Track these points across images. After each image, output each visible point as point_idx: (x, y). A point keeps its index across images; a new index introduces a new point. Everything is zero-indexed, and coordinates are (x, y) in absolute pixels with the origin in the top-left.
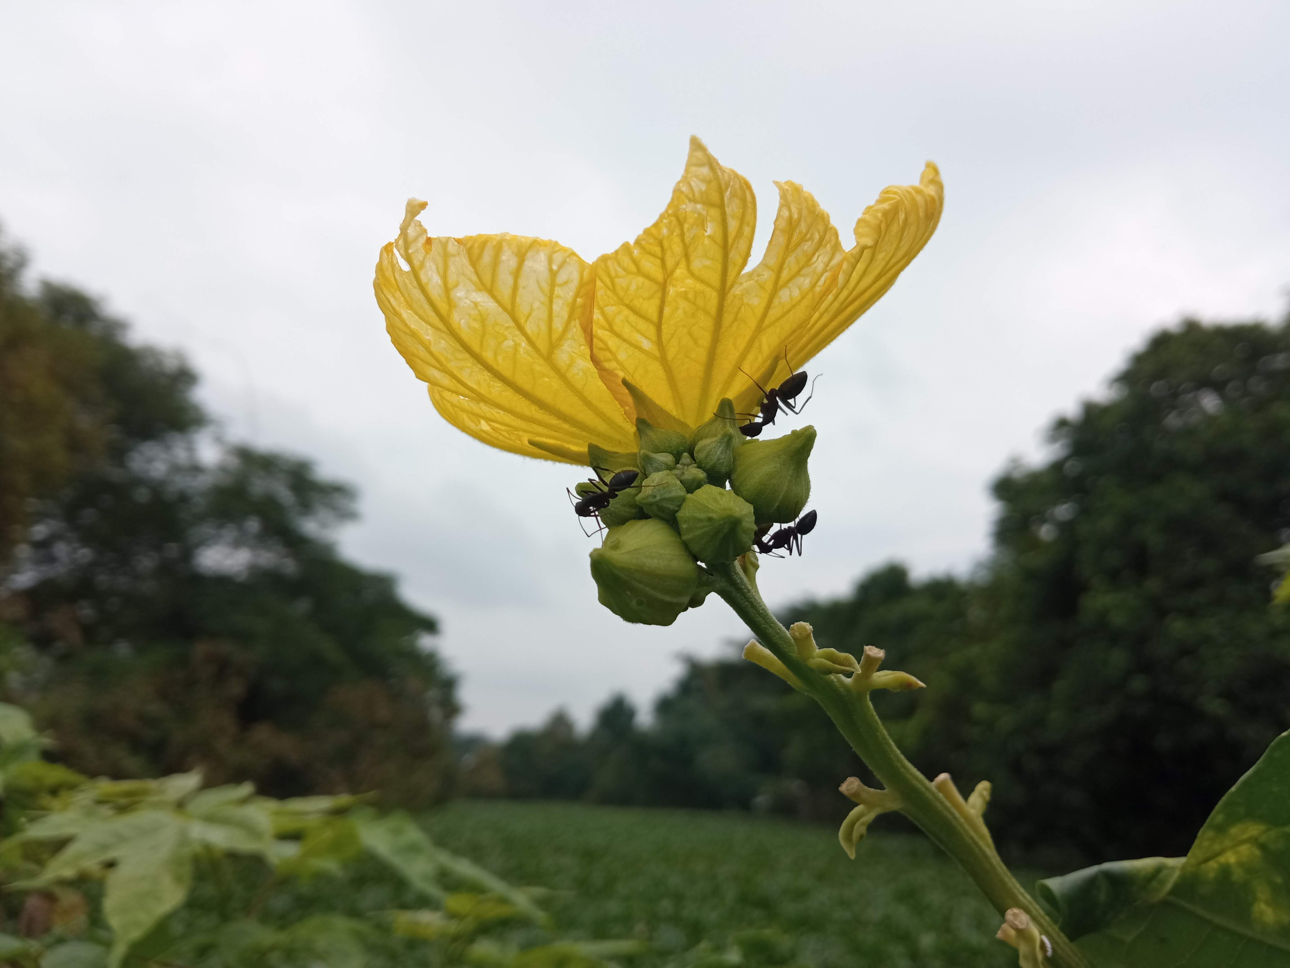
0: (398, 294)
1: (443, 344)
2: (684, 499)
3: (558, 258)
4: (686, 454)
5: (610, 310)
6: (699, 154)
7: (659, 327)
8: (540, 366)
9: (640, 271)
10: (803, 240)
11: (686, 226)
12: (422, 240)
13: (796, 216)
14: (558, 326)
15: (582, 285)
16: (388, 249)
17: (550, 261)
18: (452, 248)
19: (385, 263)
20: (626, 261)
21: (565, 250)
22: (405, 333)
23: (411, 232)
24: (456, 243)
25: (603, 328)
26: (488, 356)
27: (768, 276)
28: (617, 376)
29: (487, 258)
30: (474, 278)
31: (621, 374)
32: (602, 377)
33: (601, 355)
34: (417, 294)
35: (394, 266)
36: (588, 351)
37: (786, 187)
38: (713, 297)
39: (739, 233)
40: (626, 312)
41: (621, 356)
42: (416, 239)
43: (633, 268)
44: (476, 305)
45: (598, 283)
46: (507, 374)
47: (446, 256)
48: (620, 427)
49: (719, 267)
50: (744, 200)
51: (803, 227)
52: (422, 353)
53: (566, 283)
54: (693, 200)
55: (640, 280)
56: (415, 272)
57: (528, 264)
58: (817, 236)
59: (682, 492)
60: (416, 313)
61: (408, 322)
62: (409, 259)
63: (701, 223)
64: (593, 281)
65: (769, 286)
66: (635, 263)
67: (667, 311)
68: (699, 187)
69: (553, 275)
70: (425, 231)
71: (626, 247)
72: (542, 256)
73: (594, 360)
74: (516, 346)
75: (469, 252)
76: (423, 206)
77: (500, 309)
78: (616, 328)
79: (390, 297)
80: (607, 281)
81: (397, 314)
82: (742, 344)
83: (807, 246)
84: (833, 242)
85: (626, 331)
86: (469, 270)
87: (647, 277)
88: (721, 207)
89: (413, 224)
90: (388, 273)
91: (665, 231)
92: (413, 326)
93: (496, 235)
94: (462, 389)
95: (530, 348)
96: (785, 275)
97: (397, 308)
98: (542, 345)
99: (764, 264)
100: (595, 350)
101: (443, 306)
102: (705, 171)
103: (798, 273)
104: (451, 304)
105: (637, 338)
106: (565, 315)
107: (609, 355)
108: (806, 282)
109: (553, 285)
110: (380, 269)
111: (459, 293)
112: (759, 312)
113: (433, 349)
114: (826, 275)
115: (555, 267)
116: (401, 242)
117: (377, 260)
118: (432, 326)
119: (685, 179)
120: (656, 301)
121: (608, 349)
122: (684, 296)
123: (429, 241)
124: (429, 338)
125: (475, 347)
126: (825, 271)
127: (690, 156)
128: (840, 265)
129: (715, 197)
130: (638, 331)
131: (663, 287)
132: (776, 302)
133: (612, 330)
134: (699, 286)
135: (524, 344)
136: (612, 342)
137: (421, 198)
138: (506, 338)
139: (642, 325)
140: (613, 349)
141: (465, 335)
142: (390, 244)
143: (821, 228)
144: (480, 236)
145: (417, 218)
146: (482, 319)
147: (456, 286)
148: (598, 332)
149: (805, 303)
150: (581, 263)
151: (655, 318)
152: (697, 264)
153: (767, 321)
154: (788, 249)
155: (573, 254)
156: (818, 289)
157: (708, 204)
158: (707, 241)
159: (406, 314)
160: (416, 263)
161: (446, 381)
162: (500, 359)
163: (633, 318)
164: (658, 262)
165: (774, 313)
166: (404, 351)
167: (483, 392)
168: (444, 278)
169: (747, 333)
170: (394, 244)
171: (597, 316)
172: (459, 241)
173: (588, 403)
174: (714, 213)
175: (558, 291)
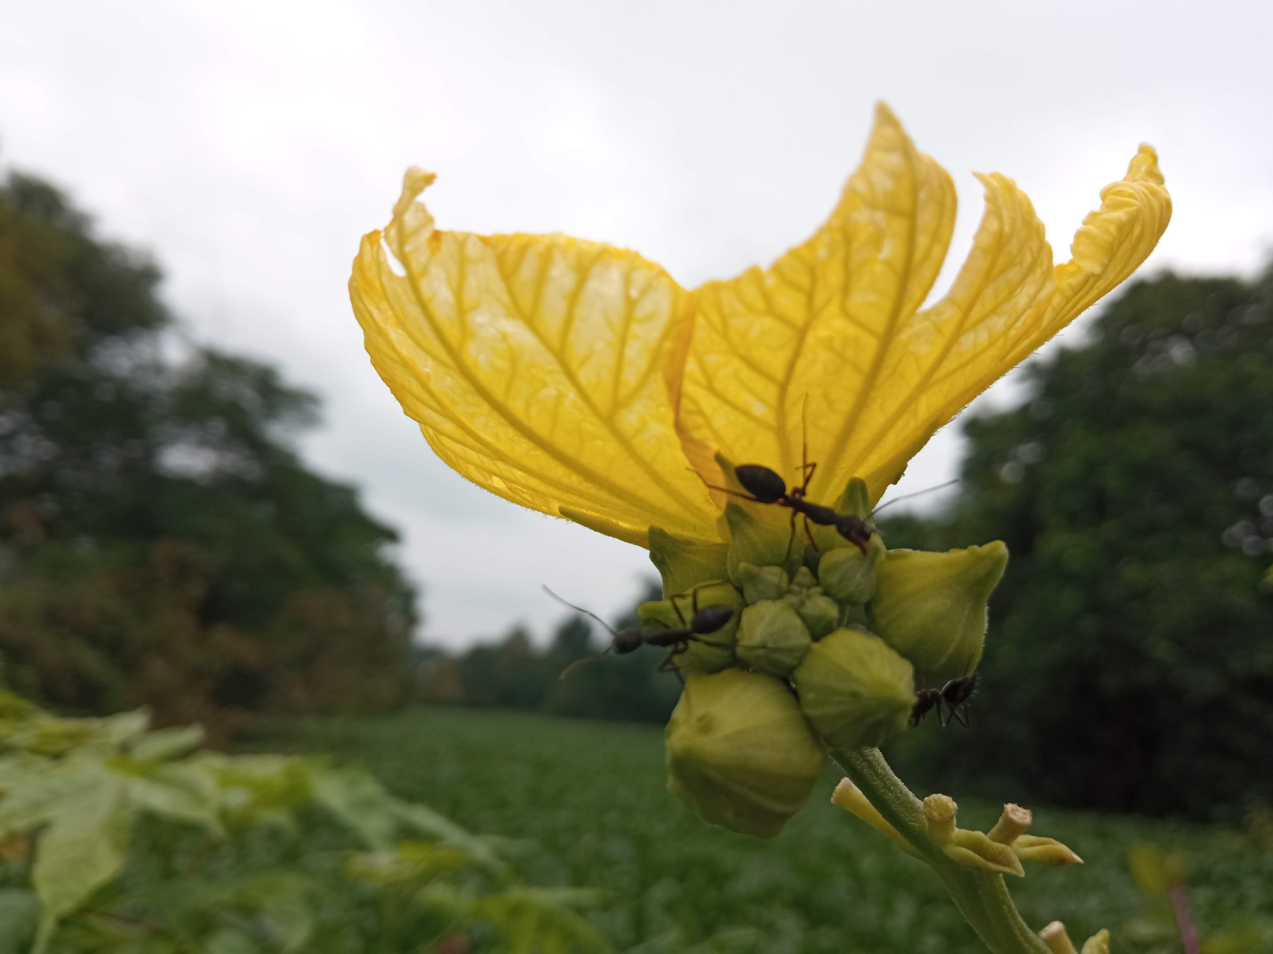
0: (384, 305)
1: (448, 381)
2: (807, 651)
3: (640, 278)
4: (804, 570)
5: (712, 360)
6: (888, 132)
7: (783, 388)
8: (592, 426)
9: (771, 310)
10: (1010, 264)
11: (855, 245)
12: (426, 234)
13: (1007, 229)
14: (630, 377)
15: (674, 322)
16: (371, 238)
17: (627, 281)
18: (472, 250)
19: (368, 259)
20: (752, 295)
21: (650, 266)
22: (392, 359)
23: (409, 219)
24: (479, 244)
25: (697, 383)
26: (517, 407)
27: (952, 315)
28: (707, 448)
29: (527, 271)
30: (506, 298)
31: (715, 447)
32: (685, 450)
33: (689, 421)
34: (414, 311)
35: (380, 265)
36: (670, 416)
37: (995, 184)
38: (870, 345)
39: (927, 254)
40: (736, 363)
41: (718, 422)
42: (416, 231)
43: (760, 304)
44: (504, 336)
45: (700, 321)
46: (542, 431)
47: (463, 261)
48: (699, 509)
49: (888, 304)
50: (941, 205)
51: (1014, 246)
52: (416, 388)
53: (649, 318)
54: (872, 205)
55: (768, 322)
56: (412, 281)
57: (593, 285)
58: (1028, 258)
59: (804, 639)
60: (411, 336)
61: (397, 346)
62: (404, 259)
63: (877, 241)
64: (690, 317)
65: (949, 329)
66: (767, 297)
67: (801, 364)
68: (884, 183)
69: (631, 304)
70: (430, 220)
71: (754, 274)
72: (615, 275)
73: (680, 428)
74: (559, 398)
75: (501, 259)
76: (429, 179)
77: (542, 348)
78: (719, 385)
79: (372, 308)
80: (716, 319)
81: (381, 332)
82: (892, 407)
83: (1014, 274)
84: (1045, 266)
85: (732, 390)
86: (498, 286)
87: (781, 318)
88: (911, 216)
89: (412, 207)
90: (372, 274)
91: (822, 252)
92: (405, 353)
93: (543, 236)
94: (470, 441)
95: (580, 402)
96: (975, 315)
97: (383, 325)
98: (602, 400)
99: (950, 300)
100: (682, 415)
101: (453, 334)
102: (895, 160)
103: (994, 311)
104: (465, 331)
105: (746, 399)
106: (643, 363)
107: (699, 420)
108: (998, 323)
109: (629, 319)
110: (358, 264)
111: (480, 318)
112: (927, 364)
113: (434, 386)
114: (1029, 312)
115: (634, 293)
116: (393, 232)
117: (356, 252)
118: (435, 358)
119: (863, 172)
120: (787, 353)
121: (700, 412)
122: (828, 344)
123: (437, 236)
124: (427, 370)
125: (498, 391)
126: (1029, 306)
127: (876, 133)
128: (1049, 299)
129: (904, 201)
130: (751, 392)
131: (802, 333)
132: (954, 350)
133: (711, 389)
134: (851, 330)
135: (572, 395)
136: (707, 402)
137: (427, 167)
138: (545, 385)
139: (759, 384)
140: (708, 410)
141: (484, 376)
142: (376, 233)
143: (1035, 246)
144: (517, 236)
145: (421, 198)
146: (514, 358)
147: (476, 307)
148: (689, 388)
149: (994, 351)
150: (675, 287)
151: (780, 374)
152: (856, 300)
153: (936, 376)
154: (989, 277)
155: (663, 273)
156: (1013, 332)
157: (892, 210)
158: (878, 268)
159: (395, 334)
160: (416, 266)
161: (448, 427)
162: (533, 412)
163: (746, 373)
164: (802, 298)
165: (949, 365)
166: (388, 380)
167: (502, 448)
168: (459, 293)
169: (904, 392)
170: (383, 234)
171: (691, 366)
172: (485, 241)
173: (657, 479)
174: (899, 226)
175: (635, 329)
